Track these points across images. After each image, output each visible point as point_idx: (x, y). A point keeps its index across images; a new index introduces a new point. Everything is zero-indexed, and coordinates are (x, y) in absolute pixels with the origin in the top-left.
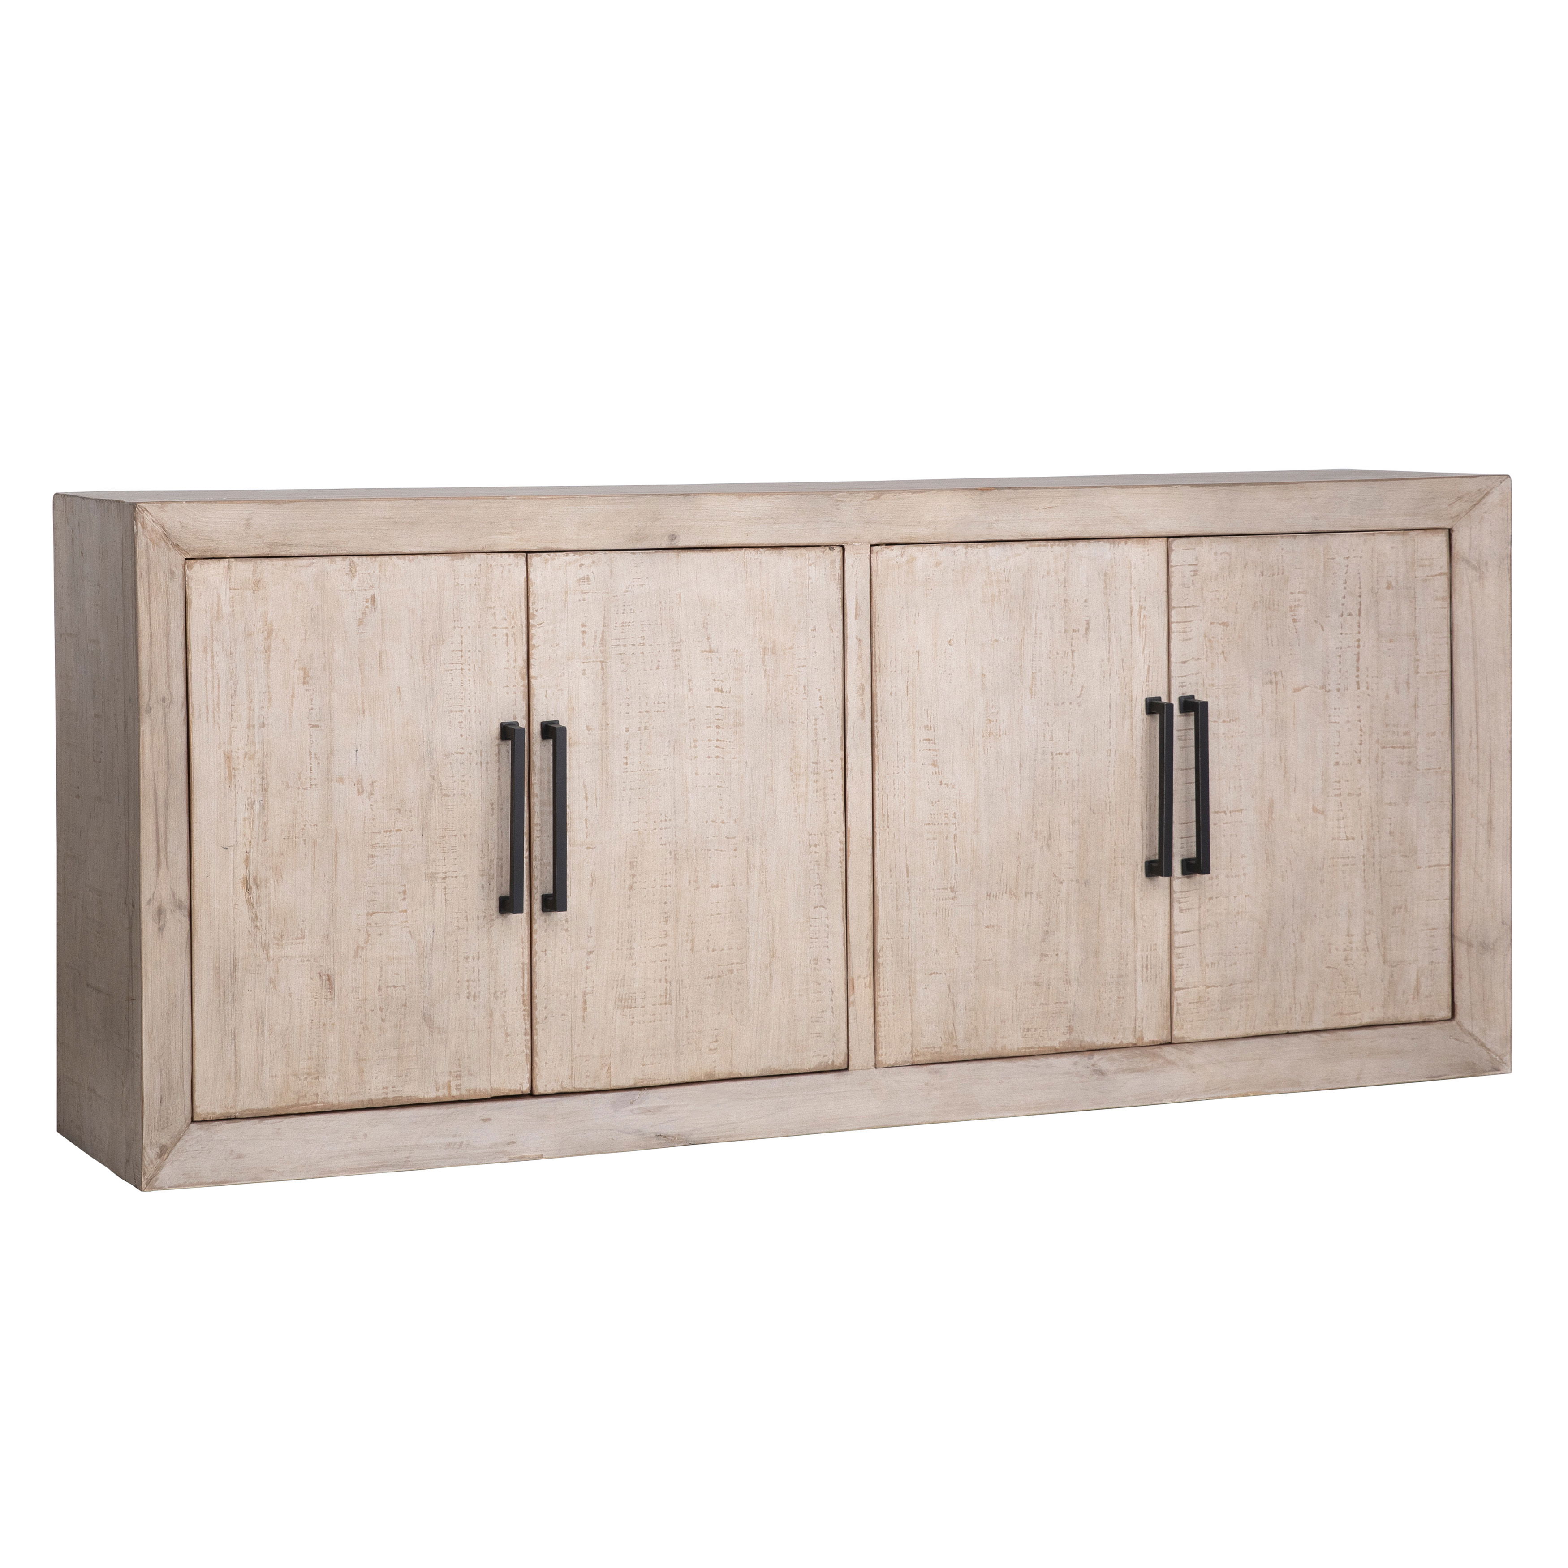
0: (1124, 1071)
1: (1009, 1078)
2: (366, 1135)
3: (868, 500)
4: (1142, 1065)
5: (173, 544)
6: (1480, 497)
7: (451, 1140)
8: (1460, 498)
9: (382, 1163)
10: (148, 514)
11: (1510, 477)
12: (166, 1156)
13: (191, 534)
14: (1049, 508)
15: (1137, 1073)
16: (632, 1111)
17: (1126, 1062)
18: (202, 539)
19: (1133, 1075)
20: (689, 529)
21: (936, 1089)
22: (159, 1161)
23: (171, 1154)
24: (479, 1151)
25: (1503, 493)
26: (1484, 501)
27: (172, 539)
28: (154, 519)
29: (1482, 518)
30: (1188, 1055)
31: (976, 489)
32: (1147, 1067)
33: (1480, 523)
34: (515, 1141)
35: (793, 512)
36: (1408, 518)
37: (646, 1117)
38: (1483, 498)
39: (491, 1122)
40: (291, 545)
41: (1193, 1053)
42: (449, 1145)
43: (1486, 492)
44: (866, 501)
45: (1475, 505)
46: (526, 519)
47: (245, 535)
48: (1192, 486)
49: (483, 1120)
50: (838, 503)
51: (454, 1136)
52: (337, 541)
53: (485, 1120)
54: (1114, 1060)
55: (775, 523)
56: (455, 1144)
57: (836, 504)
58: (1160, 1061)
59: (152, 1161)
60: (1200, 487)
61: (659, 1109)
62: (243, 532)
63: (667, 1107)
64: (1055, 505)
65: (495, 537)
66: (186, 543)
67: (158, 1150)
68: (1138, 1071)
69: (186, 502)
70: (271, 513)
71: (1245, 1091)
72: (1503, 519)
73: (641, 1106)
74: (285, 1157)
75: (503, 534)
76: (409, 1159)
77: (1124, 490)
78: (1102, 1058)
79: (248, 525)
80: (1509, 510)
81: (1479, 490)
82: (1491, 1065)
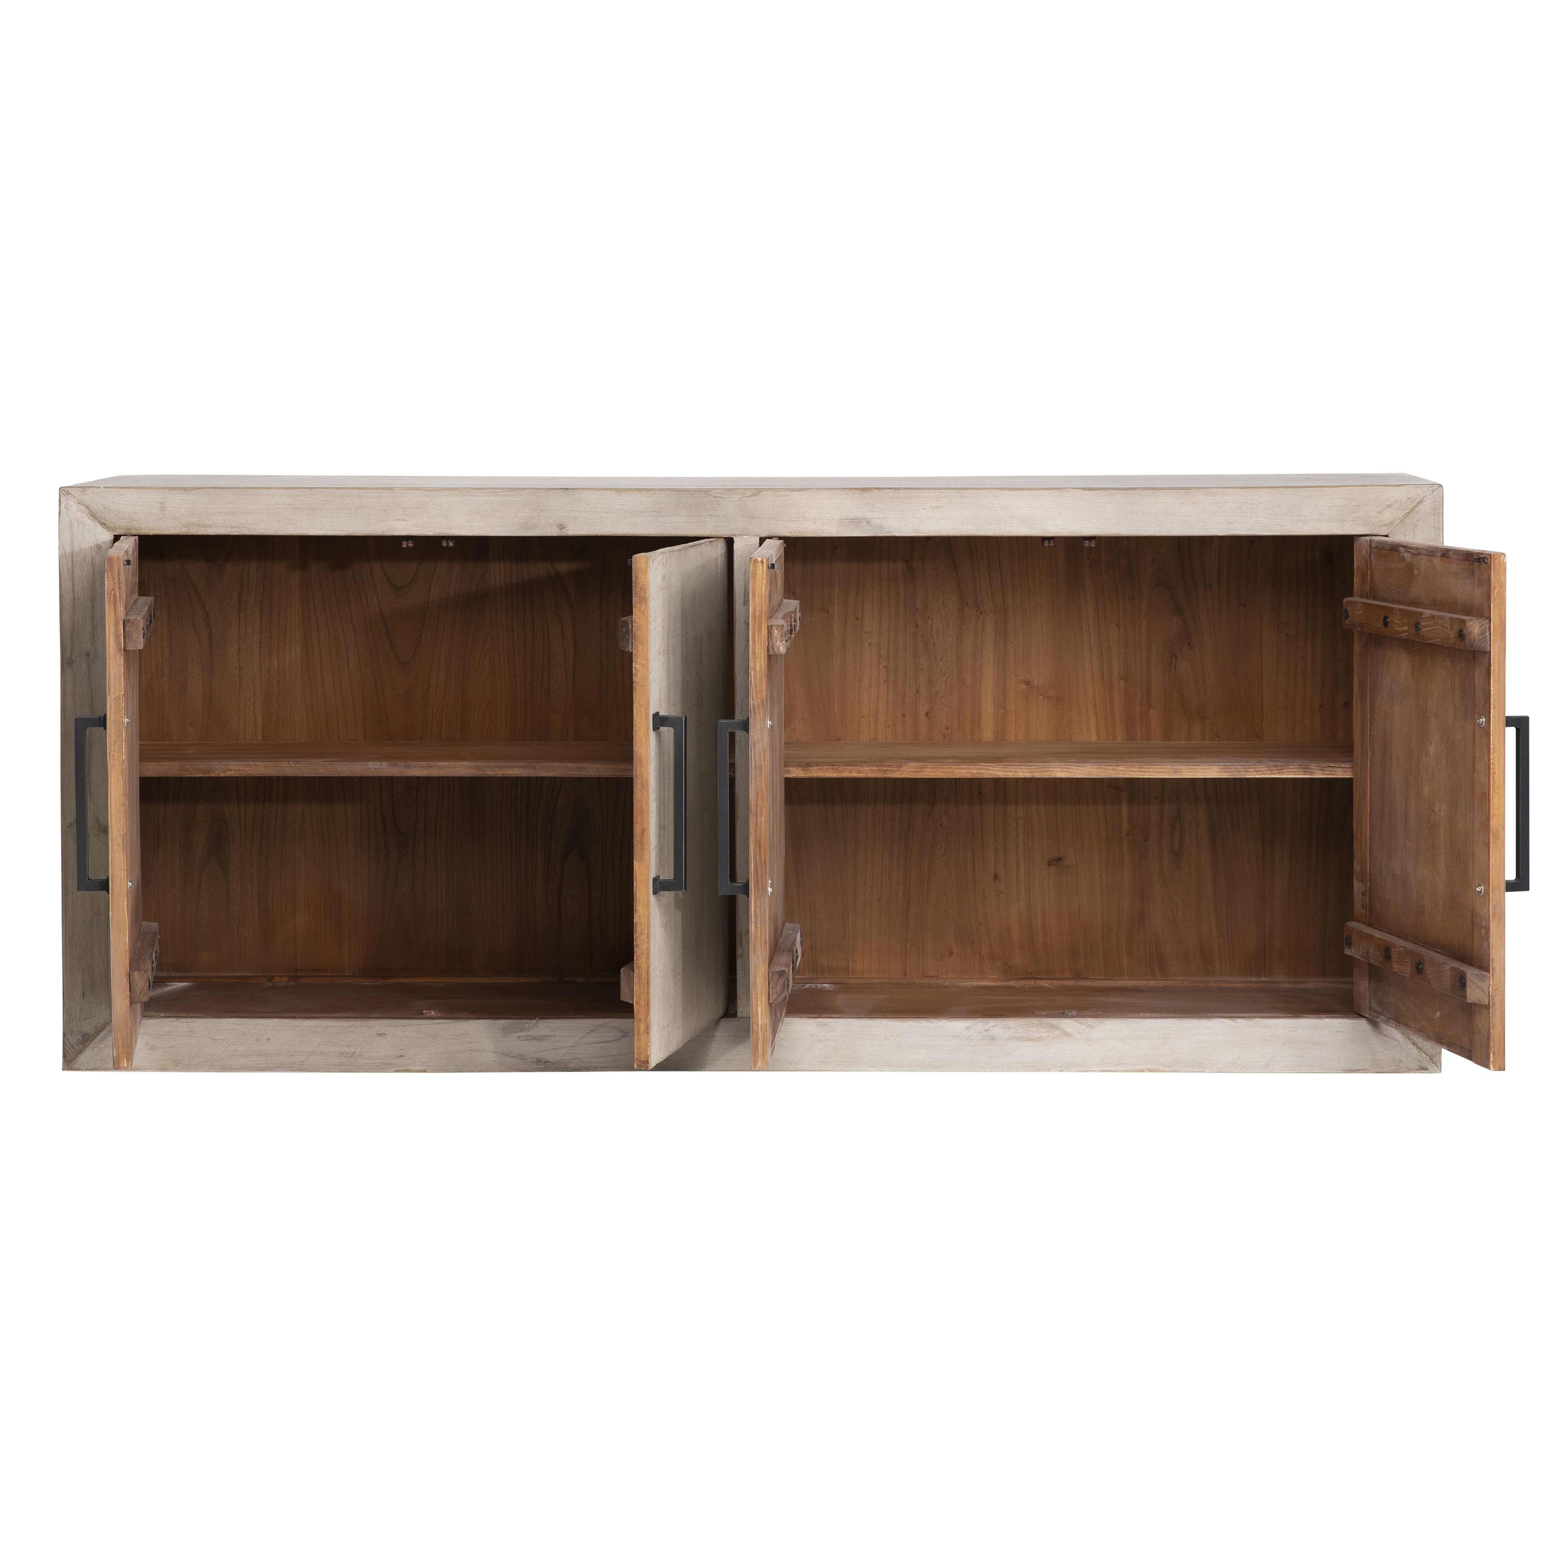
0: (1017, 1038)
1: (897, 1037)
2: (269, 1039)
3: (747, 497)
4: (1037, 1035)
5: (100, 522)
6: (1412, 506)
7: (346, 1049)
8: (1389, 506)
9: (278, 1064)
10: (73, 497)
11: (1442, 486)
12: (89, 1043)
13: (114, 514)
14: (937, 507)
15: (1030, 1042)
16: (519, 1037)
17: (1020, 1031)
18: (124, 519)
19: (1026, 1043)
20: (576, 520)
21: (820, 1041)
22: (80, 1046)
23: (93, 1042)
24: (368, 1061)
25: (1435, 502)
26: (1417, 509)
27: (99, 519)
28: (79, 501)
29: (1416, 526)
30: (1088, 1029)
31: (856, 489)
32: (1041, 1037)
33: (1413, 531)
34: (404, 1055)
35: (674, 506)
36: (1334, 524)
37: (531, 1043)
38: (1416, 506)
39: (385, 1037)
40: (205, 526)
41: (1094, 1027)
42: (342, 1053)
43: (1417, 500)
44: (745, 498)
45: (1409, 513)
46: (416, 508)
47: (162, 516)
48: (1085, 489)
49: (378, 1034)
50: (717, 499)
51: (348, 1046)
52: (246, 524)
53: (380, 1035)
54: (1010, 1028)
55: (659, 516)
56: (348, 1053)
57: (715, 500)
58: (1057, 1032)
59: (73, 1046)
60: (1094, 490)
61: (543, 1038)
62: (159, 514)
63: (554, 1036)
64: (942, 505)
65: (391, 522)
66: (112, 522)
67: (80, 1037)
68: (1032, 1040)
69: (104, 487)
70: (181, 498)
71: (1140, 1068)
72: (1435, 528)
73: (529, 1034)
74: (193, 1052)
75: (398, 520)
76: (304, 1063)
77: (1011, 492)
78: (997, 1025)
79: (163, 508)
80: (1441, 519)
81: (1409, 498)
82: (1419, 1064)
